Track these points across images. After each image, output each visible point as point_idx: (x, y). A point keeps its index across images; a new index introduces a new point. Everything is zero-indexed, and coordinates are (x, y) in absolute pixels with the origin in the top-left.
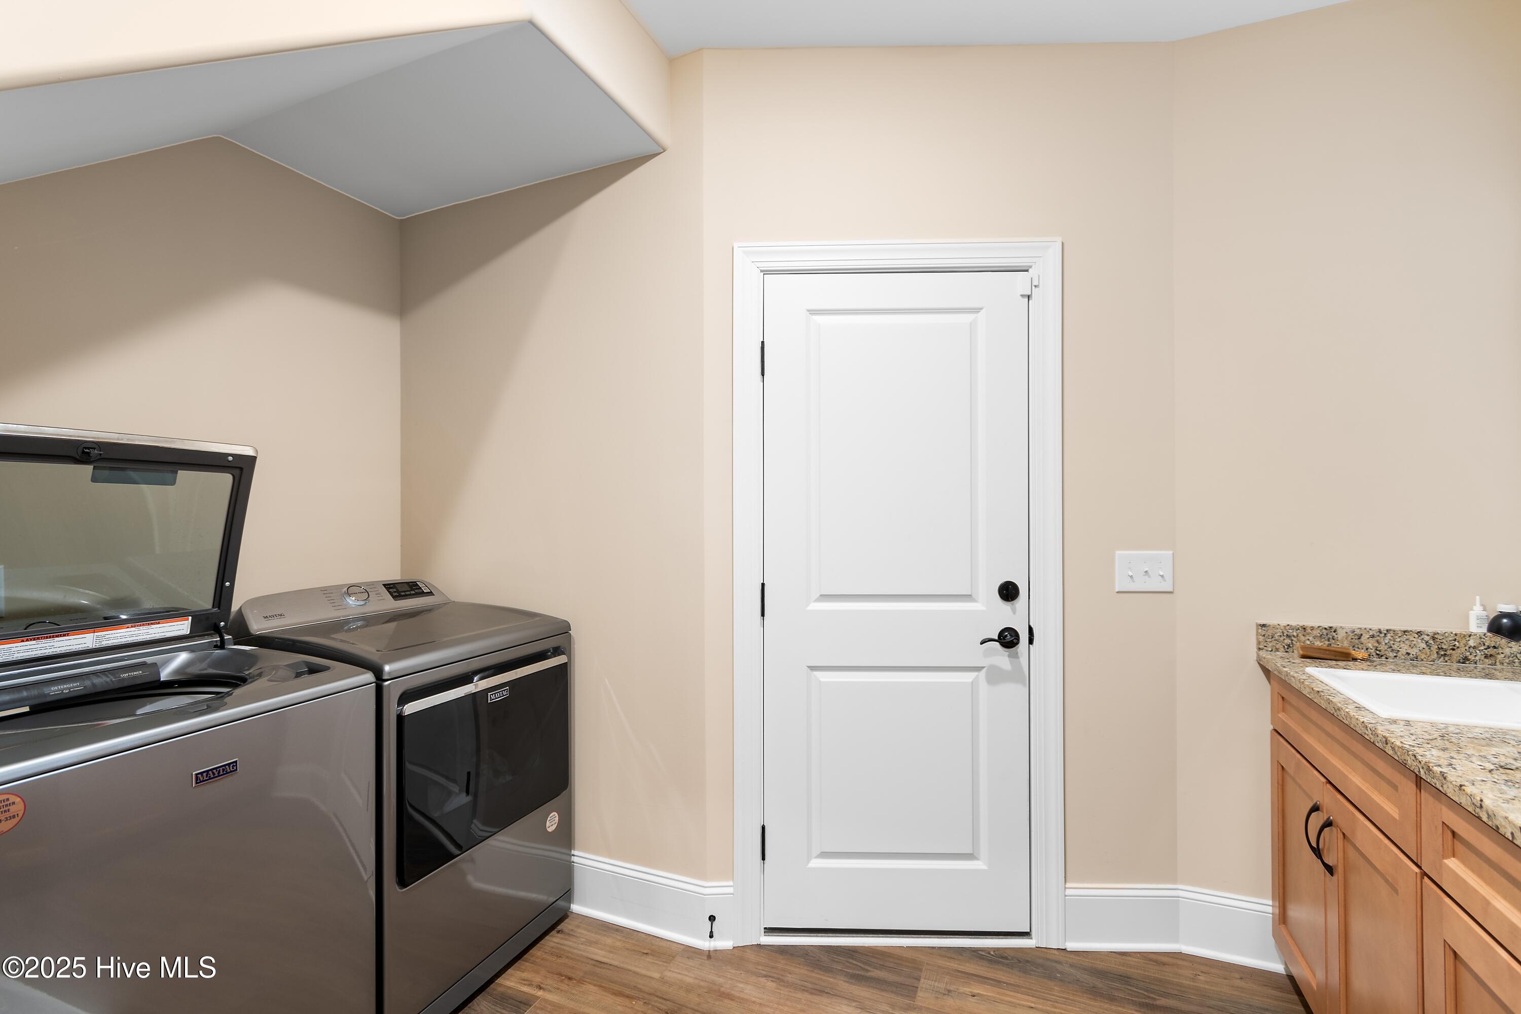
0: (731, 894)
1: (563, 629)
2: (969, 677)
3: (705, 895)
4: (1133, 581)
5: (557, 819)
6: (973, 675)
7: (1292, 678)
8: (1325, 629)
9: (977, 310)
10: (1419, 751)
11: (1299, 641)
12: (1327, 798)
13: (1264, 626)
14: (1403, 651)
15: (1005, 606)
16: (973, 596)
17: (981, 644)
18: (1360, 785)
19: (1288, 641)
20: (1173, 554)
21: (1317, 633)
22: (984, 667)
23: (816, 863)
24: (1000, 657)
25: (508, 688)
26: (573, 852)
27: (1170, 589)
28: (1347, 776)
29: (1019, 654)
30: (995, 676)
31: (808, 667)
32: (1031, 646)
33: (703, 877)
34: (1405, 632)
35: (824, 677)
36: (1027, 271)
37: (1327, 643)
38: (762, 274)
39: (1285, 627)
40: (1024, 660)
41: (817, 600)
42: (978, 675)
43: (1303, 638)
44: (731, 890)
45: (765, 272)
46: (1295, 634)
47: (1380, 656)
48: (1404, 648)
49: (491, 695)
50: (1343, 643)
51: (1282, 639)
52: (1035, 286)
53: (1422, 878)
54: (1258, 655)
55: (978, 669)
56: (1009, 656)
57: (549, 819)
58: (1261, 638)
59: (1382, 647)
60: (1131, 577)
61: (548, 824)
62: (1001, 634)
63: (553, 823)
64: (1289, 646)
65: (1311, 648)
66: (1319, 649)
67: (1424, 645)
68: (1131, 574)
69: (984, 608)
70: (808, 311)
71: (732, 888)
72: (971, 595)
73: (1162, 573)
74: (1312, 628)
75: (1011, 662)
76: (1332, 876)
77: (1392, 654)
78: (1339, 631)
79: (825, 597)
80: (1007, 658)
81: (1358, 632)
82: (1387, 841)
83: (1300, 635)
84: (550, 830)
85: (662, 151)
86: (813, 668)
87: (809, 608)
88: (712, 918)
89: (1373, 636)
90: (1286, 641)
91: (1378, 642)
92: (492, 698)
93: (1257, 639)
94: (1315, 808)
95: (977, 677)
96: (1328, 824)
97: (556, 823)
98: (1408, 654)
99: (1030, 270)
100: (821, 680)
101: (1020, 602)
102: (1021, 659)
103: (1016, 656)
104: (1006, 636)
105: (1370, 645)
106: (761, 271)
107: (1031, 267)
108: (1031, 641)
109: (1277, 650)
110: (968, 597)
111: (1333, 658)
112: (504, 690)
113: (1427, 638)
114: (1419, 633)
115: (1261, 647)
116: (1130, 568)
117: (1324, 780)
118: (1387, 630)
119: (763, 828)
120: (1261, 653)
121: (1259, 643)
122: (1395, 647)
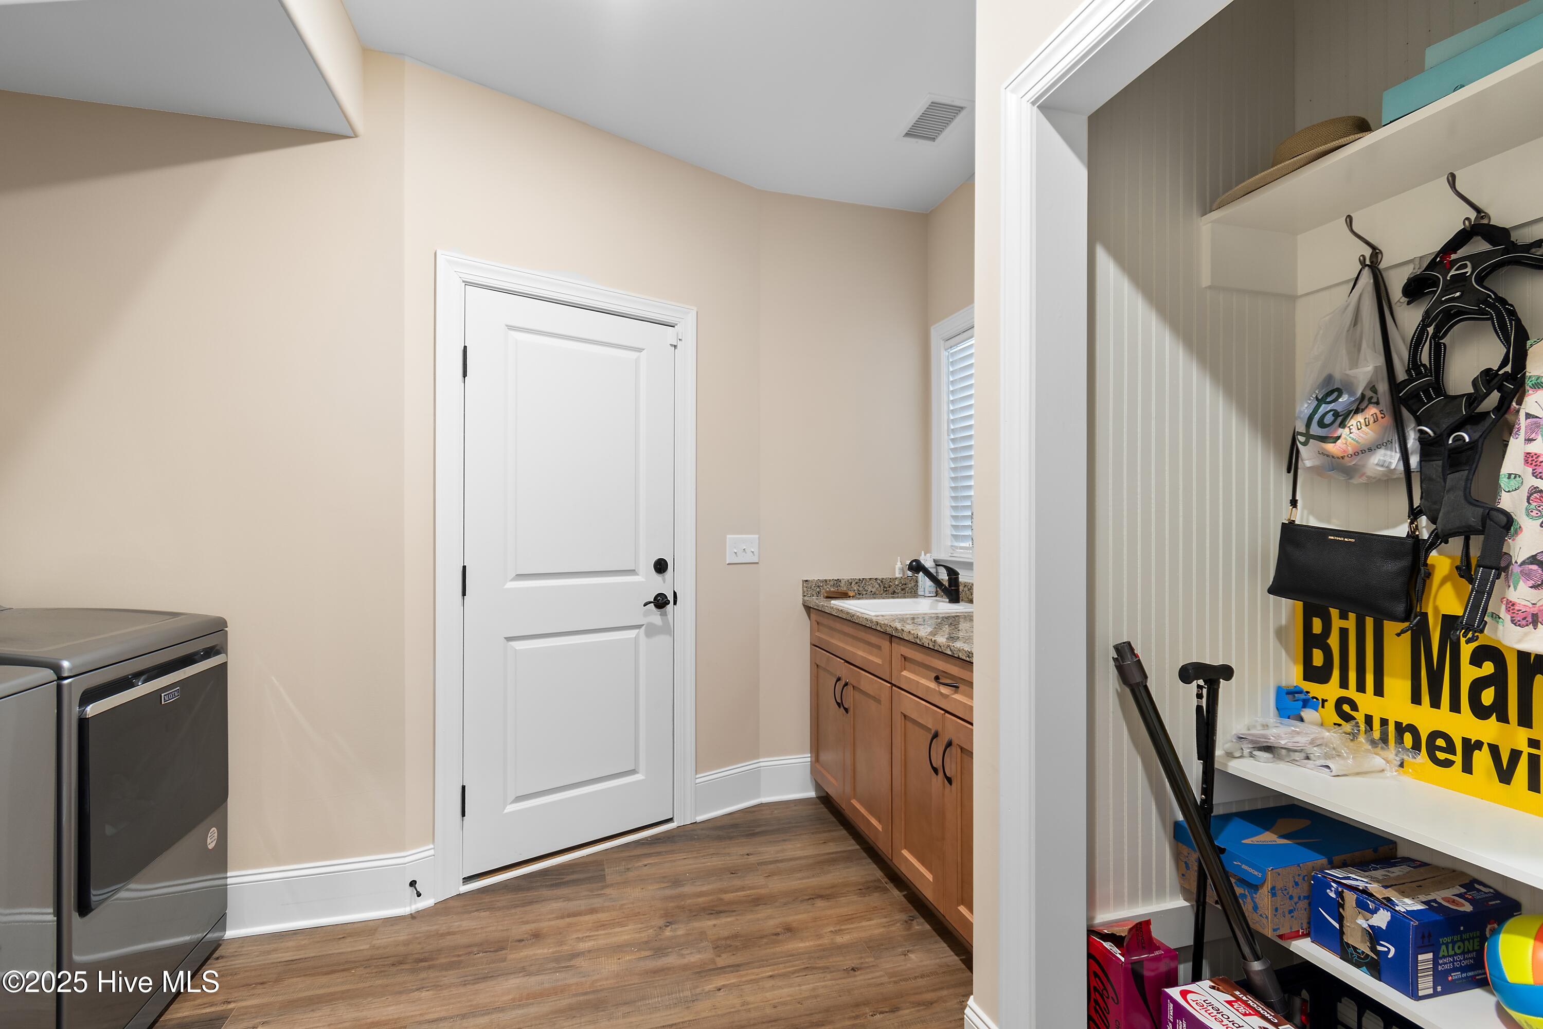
0: (431, 856)
1: (218, 627)
2: (632, 634)
3: (405, 864)
4: (737, 556)
5: (216, 835)
6: (635, 631)
7: (826, 608)
8: (836, 580)
9: (640, 350)
10: (891, 624)
11: (823, 589)
12: (844, 671)
13: (806, 581)
14: (869, 590)
15: (657, 578)
16: (636, 570)
17: (644, 606)
18: (862, 655)
19: (818, 590)
20: (759, 537)
21: (832, 583)
22: (643, 625)
23: (510, 808)
24: (655, 617)
25: (178, 688)
26: (229, 874)
27: (757, 562)
28: (856, 653)
29: (667, 613)
30: (652, 630)
31: (505, 638)
32: (675, 606)
33: (402, 848)
34: (870, 579)
35: (519, 645)
36: (673, 327)
37: (836, 589)
38: (464, 284)
39: (817, 581)
40: (670, 617)
41: (513, 580)
42: (639, 632)
43: (825, 587)
44: (432, 852)
45: (467, 283)
46: (822, 585)
47: (859, 594)
48: (870, 589)
49: (164, 695)
50: (844, 588)
51: (815, 588)
52: (680, 339)
53: (892, 688)
54: (803, 600)
55: (639, 627)
56: (661, 615)
57: (209, 835)
58: (805, 589)
59: (861, 589)
60: (736, 553)
61: (209, 841)
62: (656, 598)
63: (214, 838)
64: (819, 592)
65: (830, 592)
66: (834, 592)
67: (878, 586)
68: (736, 551)
69: (643, 580)
70: (507, 326)
71: (433, 850)
72: (635, 570)
73: (753, 550)
74: (830, 580)
75: (662, 619)
76: (847, 713)
77: (865, 593)
78: (842, 581)
79: (520, 577)
80: (659, 616)
81: (850, 581)
82: (876, 678)
83: (824, 585)
84: (210, 847)
85: (354, 136)
86: (509, 639)
87: (506, 587)
88: (413, 884)
89: (857, 583)
90: (817, 590)
91: (859, 586)
92: (165, 699)
93: (803, 589)
94: (839, 679)
95: (638, 634)
96: (846, 684)
97: (215, 840)
98: (871, 591)
99: (676, 326)
100: (517, 648)
101: (668, 574)
102: (668, 616)
103: (664, 615)
104: (660, 599)
105: (855, 588)
106: (464, 282)
107: (677, 324)
108: (675, 603)
109: (813, 596)
110: (632, 572)
111: (840, 596)
112: (176, 691)
113: (879, 582)
114: (876, 579)
115: (805, 594)
116: (735, 547)
117: (843, 661)
118: (863, 579)
119: (464, 788)
120: (805, 598)
121: (804, 592)
122: (866, 588)
